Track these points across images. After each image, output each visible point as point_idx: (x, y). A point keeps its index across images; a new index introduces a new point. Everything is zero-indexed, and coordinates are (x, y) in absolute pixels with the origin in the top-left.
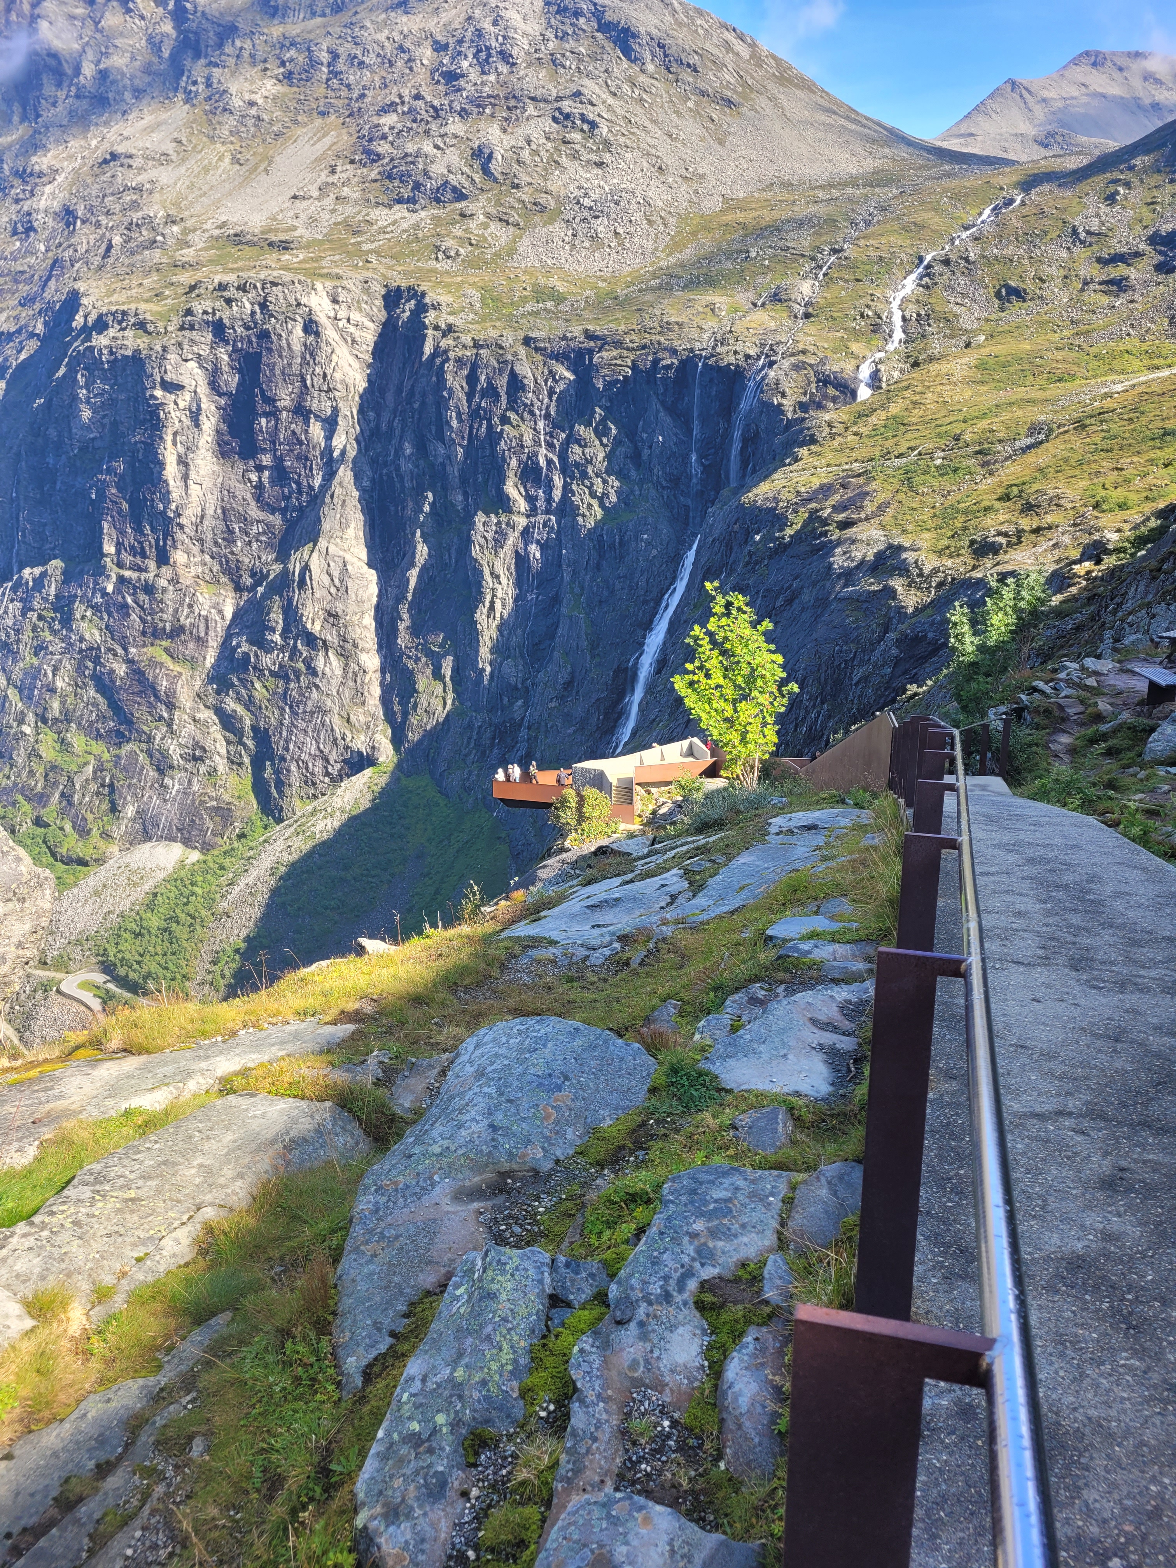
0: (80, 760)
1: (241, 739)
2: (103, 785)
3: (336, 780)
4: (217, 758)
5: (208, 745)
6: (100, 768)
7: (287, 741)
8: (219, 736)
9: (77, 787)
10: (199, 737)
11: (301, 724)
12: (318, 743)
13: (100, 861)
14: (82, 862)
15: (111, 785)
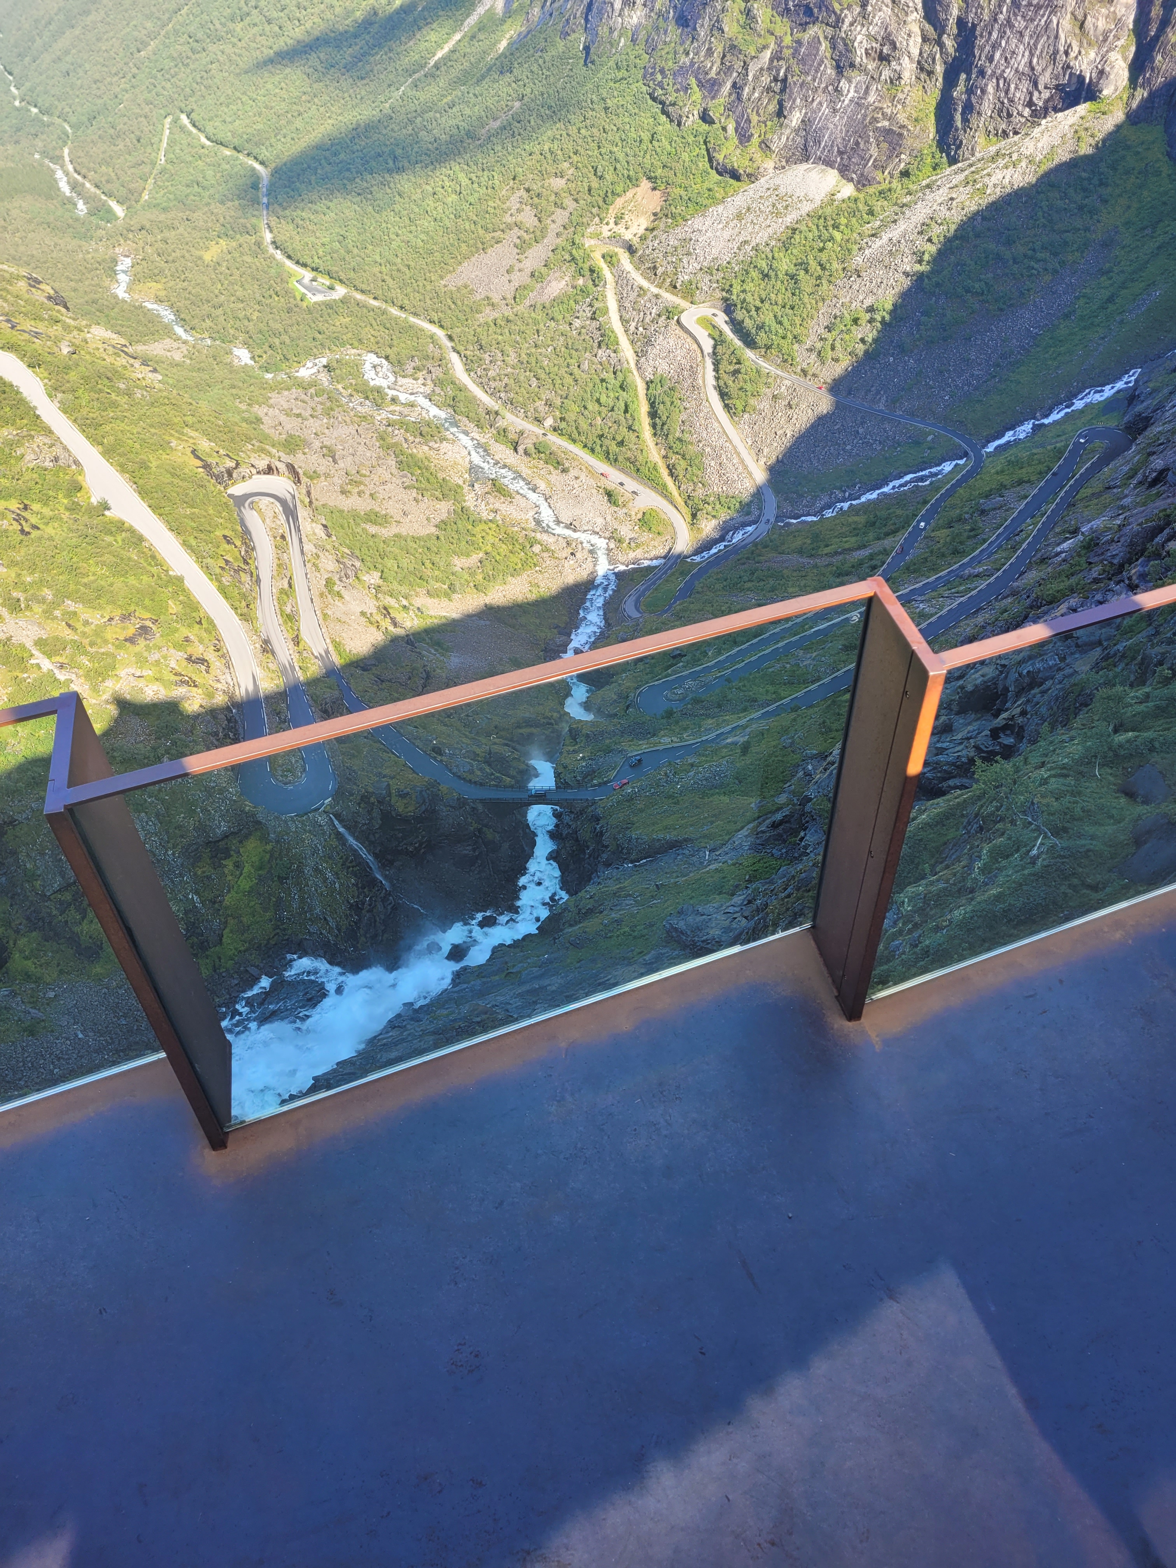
0: (761, 42)
1: (940, 36)
2: (776, 80)
3: (1039, 114)
4: (905, 61)
5: (900, 40)
6: (777, 57)
7: (994, 47)
8: (916, 29)
9: (750, 78)
10: (893, 27)
11: (1019, 23)
12: (1032, 54)
13: (752, 177)
14: (735, 175)
15: (785, 80)
